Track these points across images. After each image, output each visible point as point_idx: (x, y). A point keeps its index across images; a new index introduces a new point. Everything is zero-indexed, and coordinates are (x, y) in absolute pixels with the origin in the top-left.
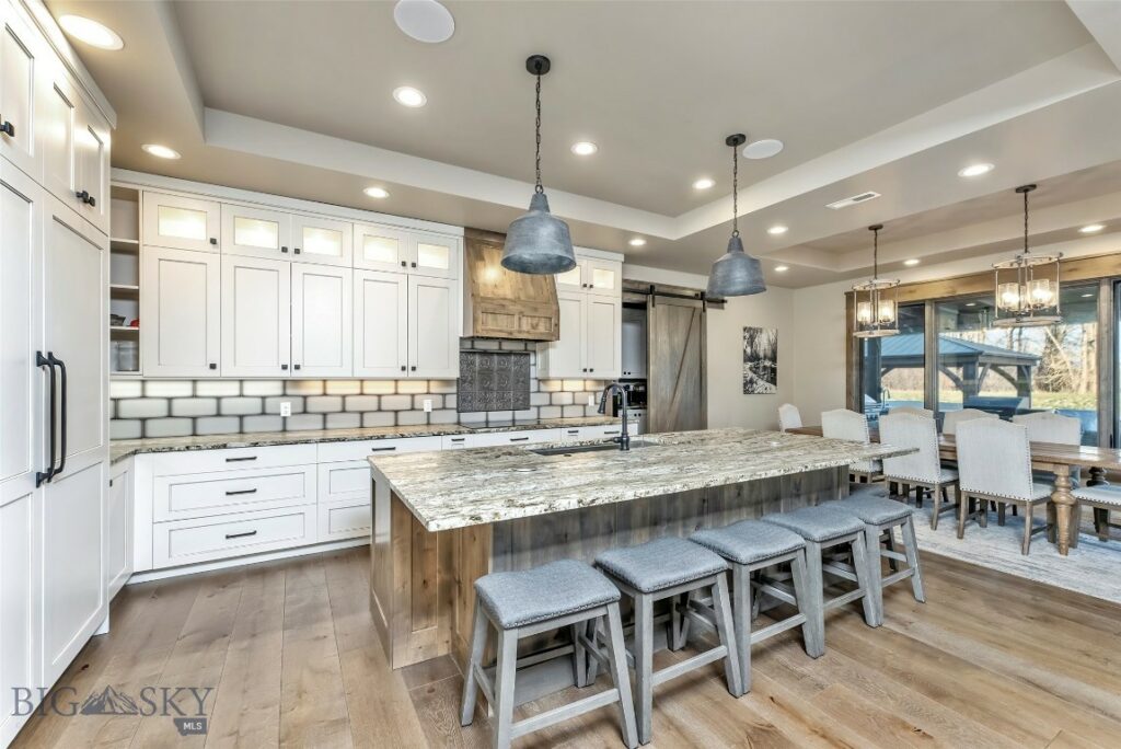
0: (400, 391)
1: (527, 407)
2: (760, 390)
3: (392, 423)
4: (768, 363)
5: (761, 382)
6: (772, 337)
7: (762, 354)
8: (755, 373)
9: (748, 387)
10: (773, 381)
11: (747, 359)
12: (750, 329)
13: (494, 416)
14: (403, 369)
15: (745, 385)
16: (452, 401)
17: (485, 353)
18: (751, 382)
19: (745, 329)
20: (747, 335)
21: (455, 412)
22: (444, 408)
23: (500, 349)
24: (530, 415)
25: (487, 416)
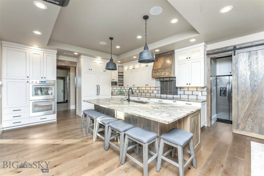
0: (151, 89)
1: (177, 94)
3: (150, 95)
13: (169, 96)
14: (146, 85)
16: (159, 92)
17: (166, 81)
21: (160, 94)
22: (158, 93)
23: (170, 80)
24: (178, 96)
25: (167, 96)
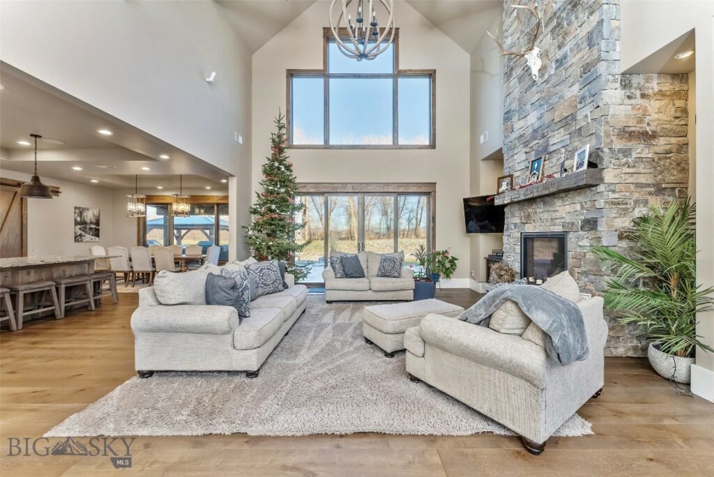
2: (88, 240)
4: (93, 226)
5: (87, 236)
6: (96, 213)
7: (88, 221)
8: (83, 231)
9: (78, 238)
10: (97, 235)
11: (76, 223)
12: (80, 208)
15: (75, 238)
18: (81, 235)
19: (75, 208)
20: (77, 211)
